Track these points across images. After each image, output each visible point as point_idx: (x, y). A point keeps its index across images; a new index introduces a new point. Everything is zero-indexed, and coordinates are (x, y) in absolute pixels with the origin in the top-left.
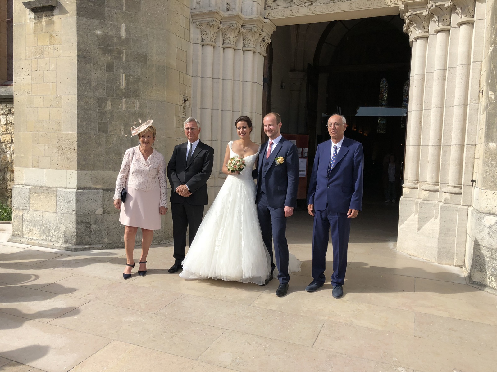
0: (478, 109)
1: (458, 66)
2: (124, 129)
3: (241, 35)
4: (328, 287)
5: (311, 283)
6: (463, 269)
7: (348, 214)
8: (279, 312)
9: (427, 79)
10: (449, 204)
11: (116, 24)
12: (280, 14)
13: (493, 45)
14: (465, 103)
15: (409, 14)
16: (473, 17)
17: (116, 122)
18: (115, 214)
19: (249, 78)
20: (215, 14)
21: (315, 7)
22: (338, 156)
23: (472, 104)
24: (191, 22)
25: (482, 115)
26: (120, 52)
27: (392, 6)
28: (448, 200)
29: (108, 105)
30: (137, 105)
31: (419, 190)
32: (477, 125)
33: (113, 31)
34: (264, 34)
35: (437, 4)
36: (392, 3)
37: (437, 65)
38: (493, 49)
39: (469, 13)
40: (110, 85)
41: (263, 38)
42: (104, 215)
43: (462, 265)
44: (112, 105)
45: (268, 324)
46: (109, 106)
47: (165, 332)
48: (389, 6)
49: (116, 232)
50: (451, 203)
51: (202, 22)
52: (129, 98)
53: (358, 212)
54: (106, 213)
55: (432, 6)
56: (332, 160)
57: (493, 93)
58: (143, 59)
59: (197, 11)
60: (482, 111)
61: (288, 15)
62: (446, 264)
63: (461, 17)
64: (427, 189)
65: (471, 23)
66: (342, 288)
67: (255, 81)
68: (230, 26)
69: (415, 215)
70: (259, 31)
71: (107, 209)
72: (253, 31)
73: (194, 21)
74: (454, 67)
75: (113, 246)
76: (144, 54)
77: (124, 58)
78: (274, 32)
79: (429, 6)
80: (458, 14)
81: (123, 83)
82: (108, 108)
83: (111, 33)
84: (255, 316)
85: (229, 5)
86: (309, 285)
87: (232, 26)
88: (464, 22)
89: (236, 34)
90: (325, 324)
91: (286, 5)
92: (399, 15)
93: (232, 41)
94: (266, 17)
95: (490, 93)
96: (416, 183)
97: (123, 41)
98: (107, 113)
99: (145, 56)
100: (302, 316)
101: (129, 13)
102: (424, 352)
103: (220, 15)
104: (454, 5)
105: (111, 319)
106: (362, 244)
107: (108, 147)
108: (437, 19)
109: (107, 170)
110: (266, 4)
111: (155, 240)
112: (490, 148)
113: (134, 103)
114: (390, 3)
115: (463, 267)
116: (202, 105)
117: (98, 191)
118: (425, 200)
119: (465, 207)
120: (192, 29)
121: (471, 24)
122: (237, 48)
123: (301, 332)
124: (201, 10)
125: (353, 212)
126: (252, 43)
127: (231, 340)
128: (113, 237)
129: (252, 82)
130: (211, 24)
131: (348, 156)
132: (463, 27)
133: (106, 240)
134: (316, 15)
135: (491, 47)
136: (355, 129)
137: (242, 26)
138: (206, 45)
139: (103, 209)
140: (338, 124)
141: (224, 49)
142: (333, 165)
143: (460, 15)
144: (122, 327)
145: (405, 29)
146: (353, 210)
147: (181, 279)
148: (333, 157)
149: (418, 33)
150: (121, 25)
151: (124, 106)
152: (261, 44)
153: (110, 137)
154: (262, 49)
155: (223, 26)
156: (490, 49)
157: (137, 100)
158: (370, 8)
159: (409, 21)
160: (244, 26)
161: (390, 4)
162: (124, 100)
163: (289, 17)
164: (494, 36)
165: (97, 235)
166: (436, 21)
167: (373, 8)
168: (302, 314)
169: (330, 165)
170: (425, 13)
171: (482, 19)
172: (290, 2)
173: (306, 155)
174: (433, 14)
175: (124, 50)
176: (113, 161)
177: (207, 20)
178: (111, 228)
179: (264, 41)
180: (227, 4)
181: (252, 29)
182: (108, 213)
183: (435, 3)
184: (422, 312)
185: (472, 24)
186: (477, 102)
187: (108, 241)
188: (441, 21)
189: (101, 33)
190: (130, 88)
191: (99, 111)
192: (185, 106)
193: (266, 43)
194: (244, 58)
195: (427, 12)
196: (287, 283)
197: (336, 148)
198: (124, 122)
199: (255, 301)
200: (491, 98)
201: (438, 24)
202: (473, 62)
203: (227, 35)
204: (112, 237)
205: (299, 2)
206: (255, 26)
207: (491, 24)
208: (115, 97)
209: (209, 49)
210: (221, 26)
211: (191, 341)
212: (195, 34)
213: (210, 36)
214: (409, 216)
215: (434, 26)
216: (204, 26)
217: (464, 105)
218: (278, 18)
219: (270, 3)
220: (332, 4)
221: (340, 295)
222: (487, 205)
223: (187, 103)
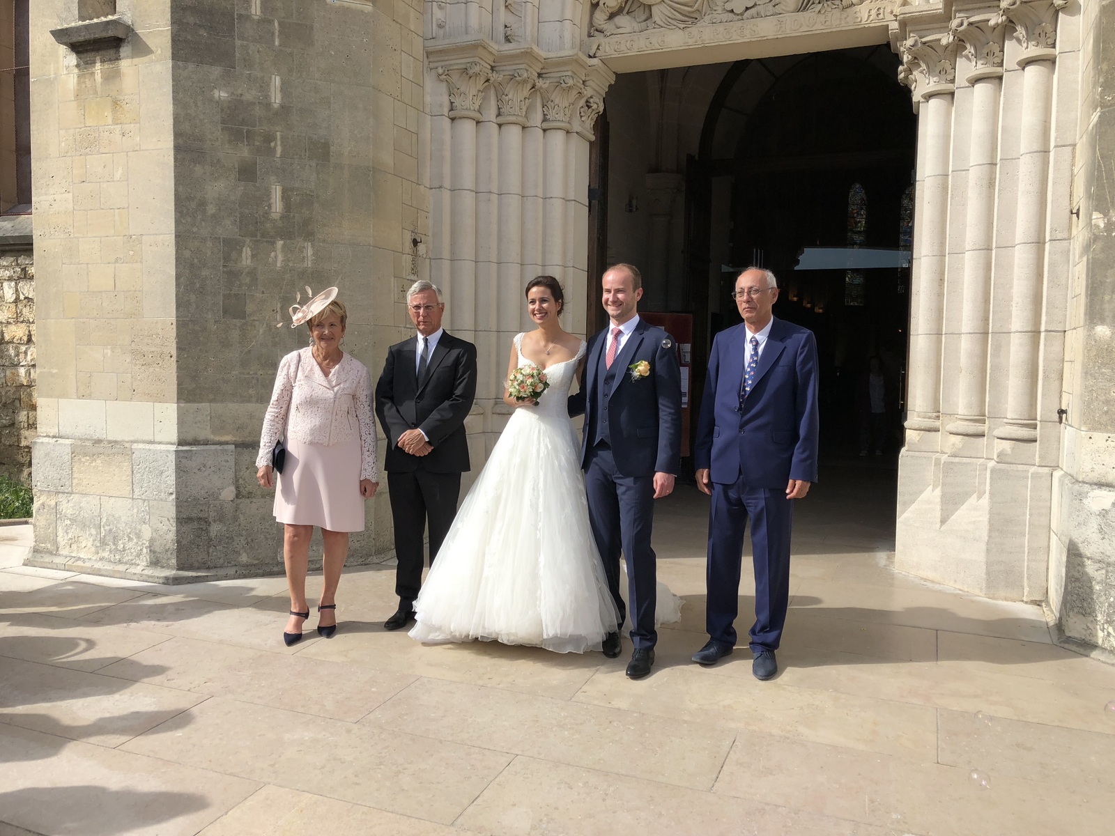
0: (1069, 251)
1: (1021, 155)
2: (282, 308)
3: (538, 94)
4: (742, 655)
5: (706, 646)
6: (1045, 609)
7: (788, 491)
8: (635, 715)
9: (953, 185)
10: (1010, 464)
11: (259, 75)
12: (623, 47)
13: (1099, 109)
14: (1039, 237)
15: (909, 42)
16: (1054, 47)
17: (263, 293)
18: (263, 500)
19: (556, 189)
20: (480, 49)
21: (701, 29)
22: (760, 362)
23: (1055, 240)
24: (425, 68)
25: (1078, 263)
26: (269, 138)
27: (871, 25)
28: (1007, 455)
29: (244, 255)
30: (309, 255)
31: (942, 434)
32: (1068, 288)
33: (254, 92)
34: (588, 92)
35: (972, 20)
36: (871, 18)
37: (975, 155)
38: (1100, 117)
39: (1044, 39)
40: (247, 211)
41: (587, 101)
42: (239, 501)
43: (1041, 601)
44: (253, 256)
45: (610, 742)
46: (246, 258)
47: (381, 763)
48: (866, 26)
49: (267, 539)
50: (1014, 461)
51: (451, 68)
52: (290, 238)
53: (809, 484)
54: (243, 497)
55: (962, 24)
56: (749, 370)
57: (1102, 216)
58: (321, 152)
59: (441, 44)
60: (1077, 257)
61: (640, 50)
62: (1006, 599)
63: (1027, 48)
64: (961, 430)
65: (1049, 60)
66: (773, 658)
67: (572, 196)
68: (513, 75)
69: (933, 491)
70: (577, 86)
71: (246, 487)
72: (563, 85)
73: (432, 65)
74: (1013, 159)
75: (258, 571)
76: (323, 141)
77: (279, 150)
78: (610, 86)
79: (954, 23)
80: (1019, 41)
81: (277, 206)
82: (244, 263)
83: (248, 97)
84: (581, 724)
85: (509, 29)
86: (701, 651)
87: (516, 75)
88: (1034, 59)
89: (526, 93)
90: (737, 738)
91: (637, 26)
92: (888, 45)
93: (517, 109)
94: (592, 54)
95: (1096, 215)
96: (934, 419)
97: (276, 114)
98: (242, 273)
99: (326, 146)
100: (685, 722)
101: (289, 50)
102: (960, 798)
103: (491, 53)
104: (1011, 21)
105: (260, 735)
106: (816, 556)
107: (246, 350)
108: (973, 51)
109: (243, 402)
110: (591, 25)
111: (353, 555)
112: (1098, 339)
113: (301, 250)
114: (868, 19)
115: (1043, 604)
116: (453, 252)
117: (226, 447)
118: (956, 456)
119: (1046, 470)
120: (430, 83)
121: (1048, 63)
122: (529, 125)
123: (684, 759)
124: (447, 41)
125: (797, 486)
126: (562, 111)
127: (528, 778)
128: (259, 551)
129: (564, 199)
130: (471, 72)
131: (783, 361)
132: (1031, 70)
133: (244, 558)
134: (705, 49)
135: (1095, 114)
136: (795, 299)
137: (540, 75)
138: (460, 118)
139: (237, 488)
140: (757, 291)
141: (500, 125)
142: (750, 382)
143: (1024, 42)
144: (283, 753)
145: (901, 76)
146: (799, 483)
147: (413, 642)
148: (750, 363)
149: (932, 83)
150: (271, 78)
151: (280, 258)
152: (582, 114)
153: (249, 328)
154: (585, 125)
155: (497, 75)
156: (1093, 117)
157: (309, 244)
158: (824, 31)
159: (910, 57)
160: (544, 76)
161: (869, 22)
162: (280, 243)
163: (641, 53)
164: (1100, 89)
165: (224, 547)
166: (970, 56)
167: (829, 31)
168: (686, 718)
169: (745, 382)
170: (946, 39)
171: (1074, 51)
172: (645, 21)
173: (688, 358)
174: (964, 42)
175: (278, 133)
176: (258, 380)
177: (461, 62)
178: (256, 530)
179: (589, 107)
180: (506, 26)
181: (562, 82)
182: (248, 498)
183: (968, 18)
184: (955, 709)
185: (1051, 61)
186: (1066, 236)
187: (249, 561)
188: (983, 55)
189: (226, 95)
190: (294, 216)
191: (225, 270)
192: (415, 255)
193: (594, 113)
194: (545, 145)
195: (951, 38)
196: (651, 648)
197: (757, 345)
198: (280, 293)
199: (581, 690)
200: (1097, 226)
201: (976, 63)
202: (1055, 147)
203: (507, 95)
204: (257, 550)
205: (666, 19)
206: (569, 73)
207: (1094, 62)
208: (259, 238)
209: (468, 127)
210: (494, 77)
211: (439, 783)
212: (435, 94)
213: (469, 100)
214: (921, 492)
215: (966, 67)
216: (455, 77)
217: (1038, 243)
218: (620, 55)
219: (600, 23)
220: (740, 24)
221: (769, 672)
222: (1094, 466)
223: (421, 247)
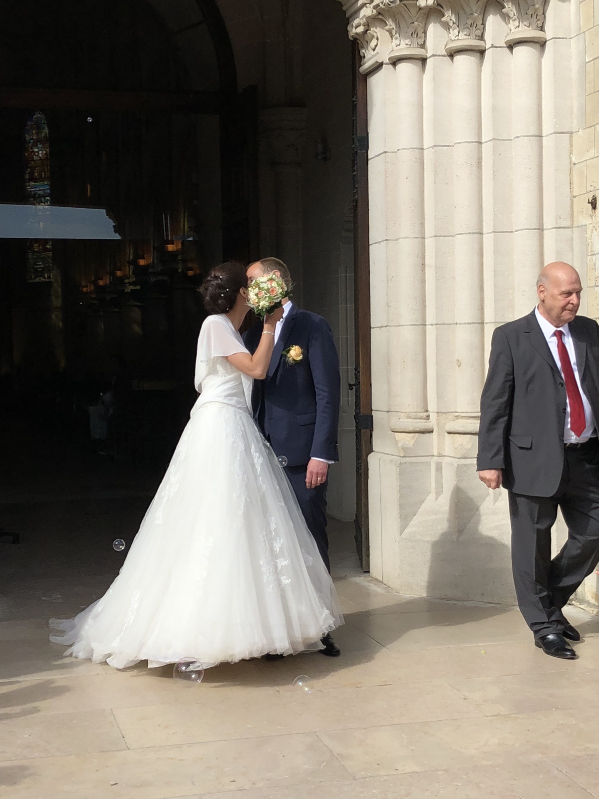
1: (517, 138)
9: (436, 161)
16: (543, 29)
23: (560, 227)
39: (535, 20)
63: (519, 27)
64: (469, 429)
74: (504, 140)
80: (507, 18)
88: (527, 40)
108: (454, 20)
118: (466, 458)
121: (538, 46)
132: (520, 50)
143: (515, 21)
145: (354, 30)
149: (403, 45)
166: (450, 24)
171: (566, 38)
174: (442, 7)
186: (568, 224)
201: (459, 33)
202: (555, 133)
214: (422, 502)
215: (442, 35)
